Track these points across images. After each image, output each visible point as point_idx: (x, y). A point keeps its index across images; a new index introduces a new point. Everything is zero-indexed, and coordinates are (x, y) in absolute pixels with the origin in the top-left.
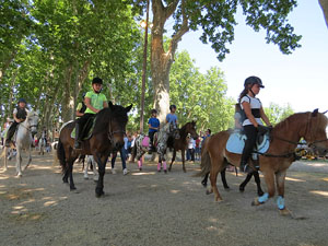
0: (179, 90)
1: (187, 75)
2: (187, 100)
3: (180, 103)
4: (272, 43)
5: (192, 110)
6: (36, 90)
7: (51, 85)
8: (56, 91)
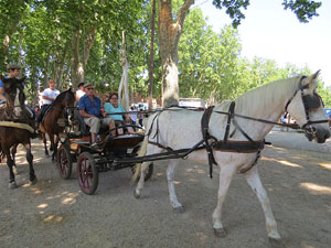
0: (191, 51)
1: (199, 34)
2: (199, 61)
3: (191, 65)
4: (289, 9)
5: (204, 72)
6: (44, 54)
7: (59, 48)
8: (64, 55)
